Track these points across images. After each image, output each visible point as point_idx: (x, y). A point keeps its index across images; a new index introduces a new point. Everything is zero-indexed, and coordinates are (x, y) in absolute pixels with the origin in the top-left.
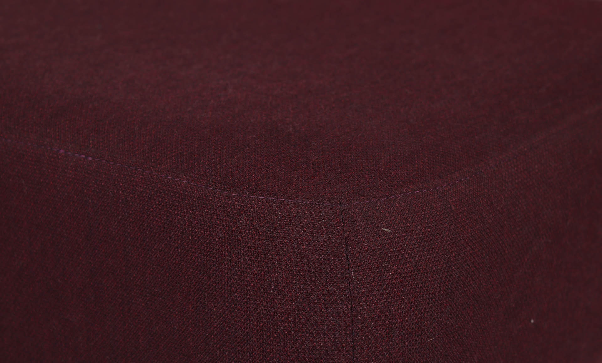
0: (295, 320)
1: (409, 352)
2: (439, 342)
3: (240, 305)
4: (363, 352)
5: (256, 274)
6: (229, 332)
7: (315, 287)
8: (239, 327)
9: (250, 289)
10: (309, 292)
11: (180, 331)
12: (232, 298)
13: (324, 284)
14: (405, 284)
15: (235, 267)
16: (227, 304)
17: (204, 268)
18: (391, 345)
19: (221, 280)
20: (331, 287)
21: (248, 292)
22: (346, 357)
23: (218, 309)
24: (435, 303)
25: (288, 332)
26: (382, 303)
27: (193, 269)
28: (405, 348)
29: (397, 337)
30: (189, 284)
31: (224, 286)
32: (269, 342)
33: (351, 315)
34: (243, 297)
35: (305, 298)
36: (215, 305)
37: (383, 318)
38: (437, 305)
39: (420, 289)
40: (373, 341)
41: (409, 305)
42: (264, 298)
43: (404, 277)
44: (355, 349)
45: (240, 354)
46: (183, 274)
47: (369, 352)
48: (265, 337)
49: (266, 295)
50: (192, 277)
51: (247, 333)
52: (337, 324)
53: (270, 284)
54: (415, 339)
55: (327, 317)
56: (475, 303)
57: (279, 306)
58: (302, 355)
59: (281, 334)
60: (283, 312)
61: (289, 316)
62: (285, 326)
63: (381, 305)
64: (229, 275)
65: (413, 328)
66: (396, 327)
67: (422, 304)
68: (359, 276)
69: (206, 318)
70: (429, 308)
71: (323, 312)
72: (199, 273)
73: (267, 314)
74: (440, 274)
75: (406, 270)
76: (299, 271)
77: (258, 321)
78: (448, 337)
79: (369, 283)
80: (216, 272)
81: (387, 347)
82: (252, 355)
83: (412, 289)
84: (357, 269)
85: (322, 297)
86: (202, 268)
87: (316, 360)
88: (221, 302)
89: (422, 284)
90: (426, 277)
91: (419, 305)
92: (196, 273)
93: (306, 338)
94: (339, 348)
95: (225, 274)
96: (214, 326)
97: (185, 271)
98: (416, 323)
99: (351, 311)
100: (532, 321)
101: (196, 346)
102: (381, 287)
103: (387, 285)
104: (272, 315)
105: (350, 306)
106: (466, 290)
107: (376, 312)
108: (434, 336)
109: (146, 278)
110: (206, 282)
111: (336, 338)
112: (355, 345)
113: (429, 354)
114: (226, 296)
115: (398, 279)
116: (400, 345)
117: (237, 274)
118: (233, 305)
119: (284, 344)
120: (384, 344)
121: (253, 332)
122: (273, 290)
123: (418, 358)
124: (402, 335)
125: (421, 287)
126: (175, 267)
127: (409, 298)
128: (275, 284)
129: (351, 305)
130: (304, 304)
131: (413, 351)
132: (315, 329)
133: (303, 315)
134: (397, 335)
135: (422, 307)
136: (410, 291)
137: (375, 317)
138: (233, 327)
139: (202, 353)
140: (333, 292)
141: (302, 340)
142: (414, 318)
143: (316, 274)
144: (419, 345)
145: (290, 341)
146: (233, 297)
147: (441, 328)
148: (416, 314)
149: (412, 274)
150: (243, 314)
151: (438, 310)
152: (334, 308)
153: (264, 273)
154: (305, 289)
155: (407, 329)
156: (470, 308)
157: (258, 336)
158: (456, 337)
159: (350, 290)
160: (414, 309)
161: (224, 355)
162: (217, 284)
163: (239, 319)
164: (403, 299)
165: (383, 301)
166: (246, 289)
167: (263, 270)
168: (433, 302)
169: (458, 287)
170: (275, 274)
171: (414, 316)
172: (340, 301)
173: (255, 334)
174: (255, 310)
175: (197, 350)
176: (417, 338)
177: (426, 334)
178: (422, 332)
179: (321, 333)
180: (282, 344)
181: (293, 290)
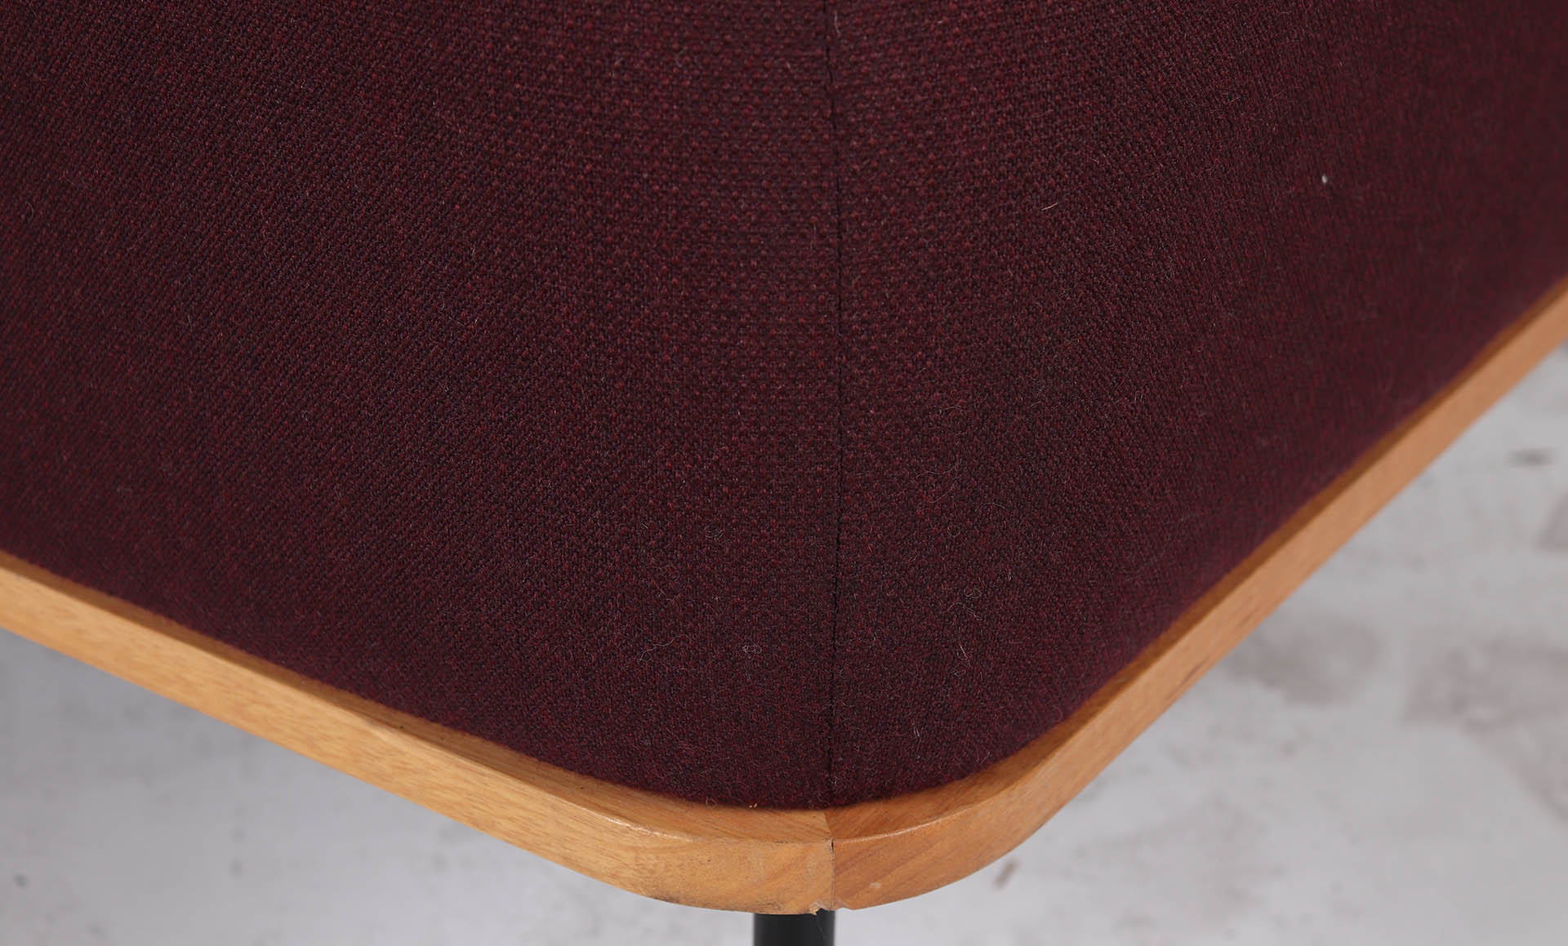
0: (680, 153)
1: (990, 240)
2: (1071, 216)
3: (530, 116)
4: (866, 240)
5: (571, 27)
6: (502, 194)
7: (732, 60)
8: (529, 179)
9: (555, 69)
10: (716, 73)
11: (368, 199)
12: (507, 98)
13: (757, 51)
14: (979, 51)
15: (513, 10)
16: (493, 115)
17: (429, 18)
18: (940, 220)
19: (475, 47)
20: (776, 58)
21: (551, 79)
22: (821, 253)
23: (469, 131)
24: (1060, 105)
25: (661, 187)
26: (916, 104)
27: (399, 23)
28: (981, 230)
29: (958, 198)
30: (387, 65)
31: (484, 65)
32: (611, 216)
33: (833, 138)
34: (536, 93)
35: (706, 91)
36: (461, 119)
37: (920, 146)
38: (1066, 113)
39: (1020, 67)
40: (893, 209)
41: (991, 110)
42: (594, 92)
43: (975, 33)
44: (845, 231)
45: (533, 251)
46: (371, 36)
47: (884, 238)
48: (599, 203)
49: (598, 85)
50: (397, 43)
51: (550, 192)
52: (794, 161)
53: (610, 55)
54: (1006, 204)
55: (765, 142)
56: (1169, 112)
57: (637, 114)
58: (700, 247)
59: (641, 193)
60: (646, 133)
61: (664, 142)
62: (654, 170)
63: (914, 109)
64: (496, 32)
65: (1000, 175)
66: (956, 172)
67: (1026, 109)
68: (854, 28)
69: (438, 159)
70: (1046, 121)
71: (756, 129)
72: (414, 31)
73: (605, 139)
74: (1076, 27)
75: (981, 13)
76: (688, 15)
77: (580, 159)
78: (1096, 202)
79: (882, 47)
80: (462, 26)
81: (931, 227)
82: (564, 253)
83: (999, 65)
84: (849, 10)
85: (751, 86)
86: (422, 17)
87: (739, 263)
88: (477, 112)
89: (1026, 52)
90: (1036, 34)
91: (1019, 110)
92: (405, 33)
93: (709, 202)
94: (799, 228)
95: (487, 31)
96: (459, 178)
97: (377, 30)
98: (1010, 160)
99: (831, 126)
100: (1324, 180)
101: (413, 237)
102: (913, 59)
103: (930, 53)
104: (617, 141)
105: (830, 112)
106: (1147, 76)
107: (901, 130)
108: (1059, 197)
109: (272, 55)
110: (435, 57)
111: (793, 201)
112: (844, 220)
113: (1045, 248)
114: (491, 92)
115: (961, 37)
116: (967, 222)
117: (519, 31)
118: (510, 118)
119: (650, 219)
120: (921, 217)
121: (566, 190)
122: (617, 70)
123: (1017, 257)
124: (972, 192)
125: (1023, 62)
126: (349, 18)
127: (990, 92)
128: (624, 53)
129: (833, 108)
130: (704, 109)
131: (1002, 237)
132: (734, 176)
133: (703, 137)
134: (959, 193)
135: (1025, 116)
136: (994, 71)
137: (899, 141)
138: (511, 179)
139: (431, 256)
140: (782, 75)
141: (701, 207)
142: (1005, 146)
143: (734, 23)
144: (1018, 221)
145: (667, 209)
146: (511, 95)
147: (1077, 177)
148: (1009, 136)
149: (999, 24)
150: (537, 140)
151: (1070, 128)
152: (787, 117)
153: (594, 23)
154: (706, 66)
155: (985, 177)
156: (1156, 124)
157: (581, 200)
158: (1119, 204)
159: (828, 67)
160: (1004, 121)
161: (490, 258)
162: (464, 60)
163: (528, 156)
164: (973, 95)
165: (919, 98)
166: (546, 71)
167: (591, 16)
168: (1057, 102)
169: (1124, 65)
170: (622, 27)
171: (1006, 142)
172: (801, 99)
173: (572, 193)
174: (571, 127)
175: (418, 247)
176: (1014, 203)
177: (1036, 190)
178: (1027, 185)
179: (752, 187)
180: (646, 219)
181: (672, 68)
